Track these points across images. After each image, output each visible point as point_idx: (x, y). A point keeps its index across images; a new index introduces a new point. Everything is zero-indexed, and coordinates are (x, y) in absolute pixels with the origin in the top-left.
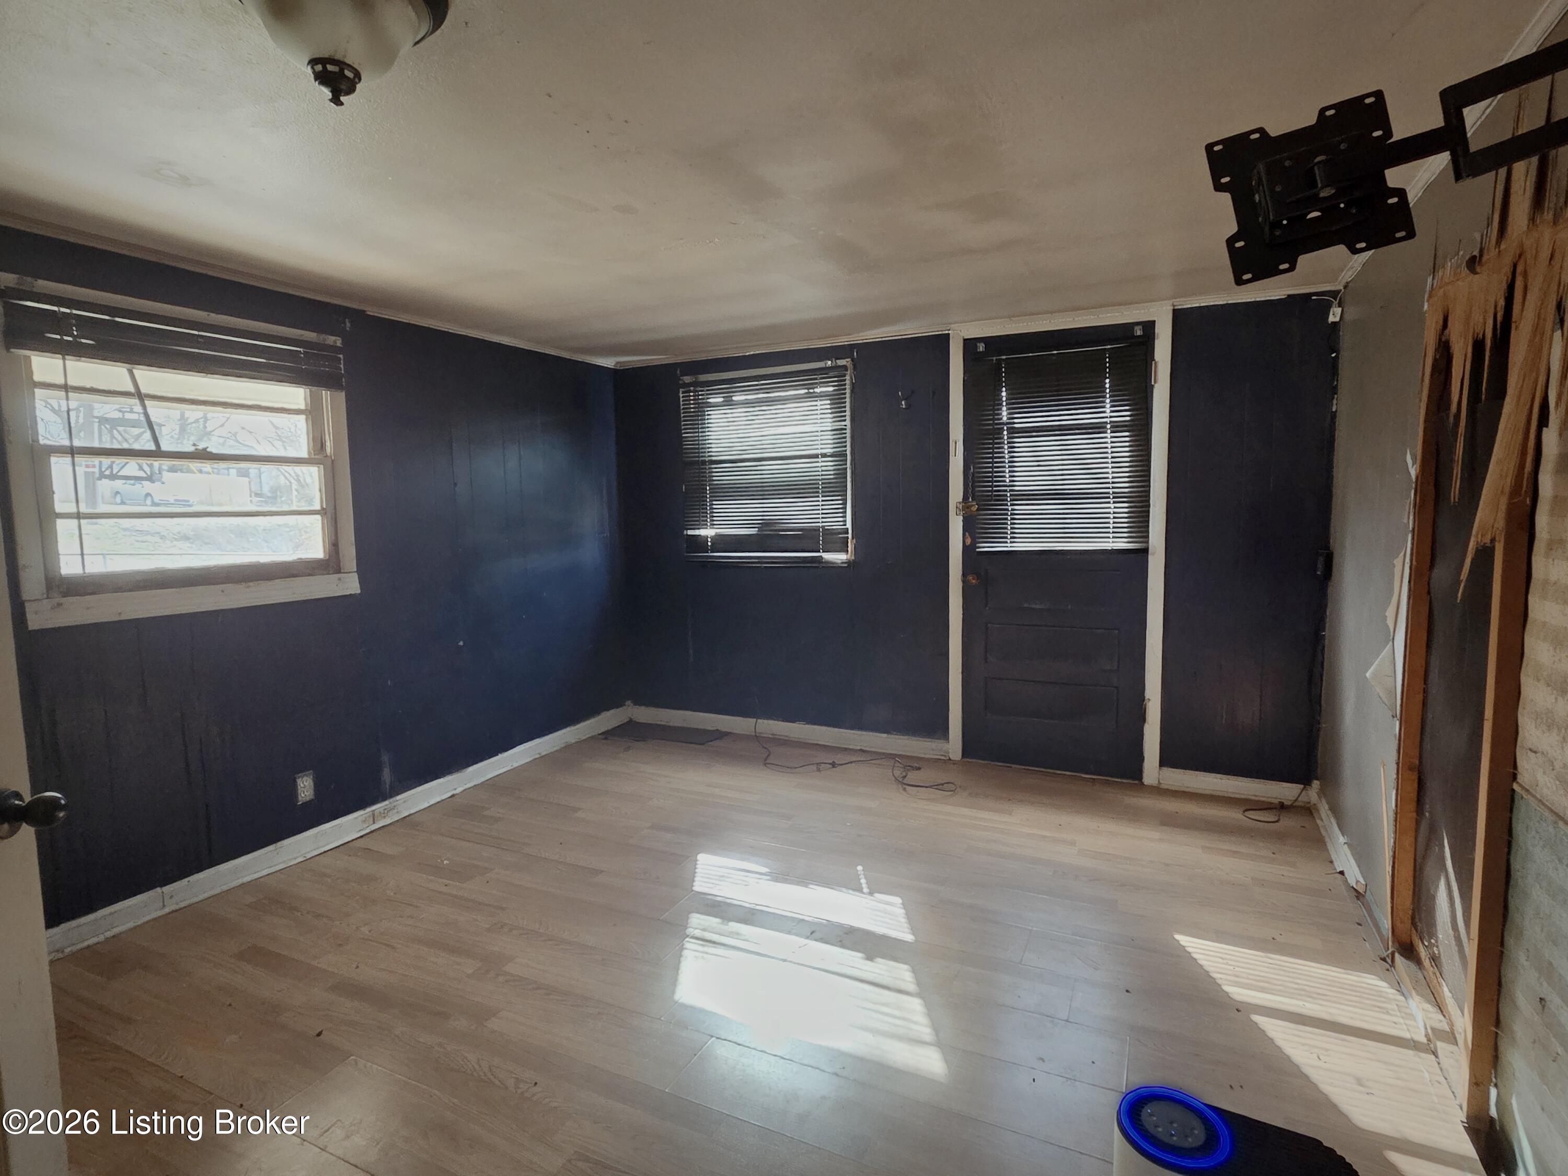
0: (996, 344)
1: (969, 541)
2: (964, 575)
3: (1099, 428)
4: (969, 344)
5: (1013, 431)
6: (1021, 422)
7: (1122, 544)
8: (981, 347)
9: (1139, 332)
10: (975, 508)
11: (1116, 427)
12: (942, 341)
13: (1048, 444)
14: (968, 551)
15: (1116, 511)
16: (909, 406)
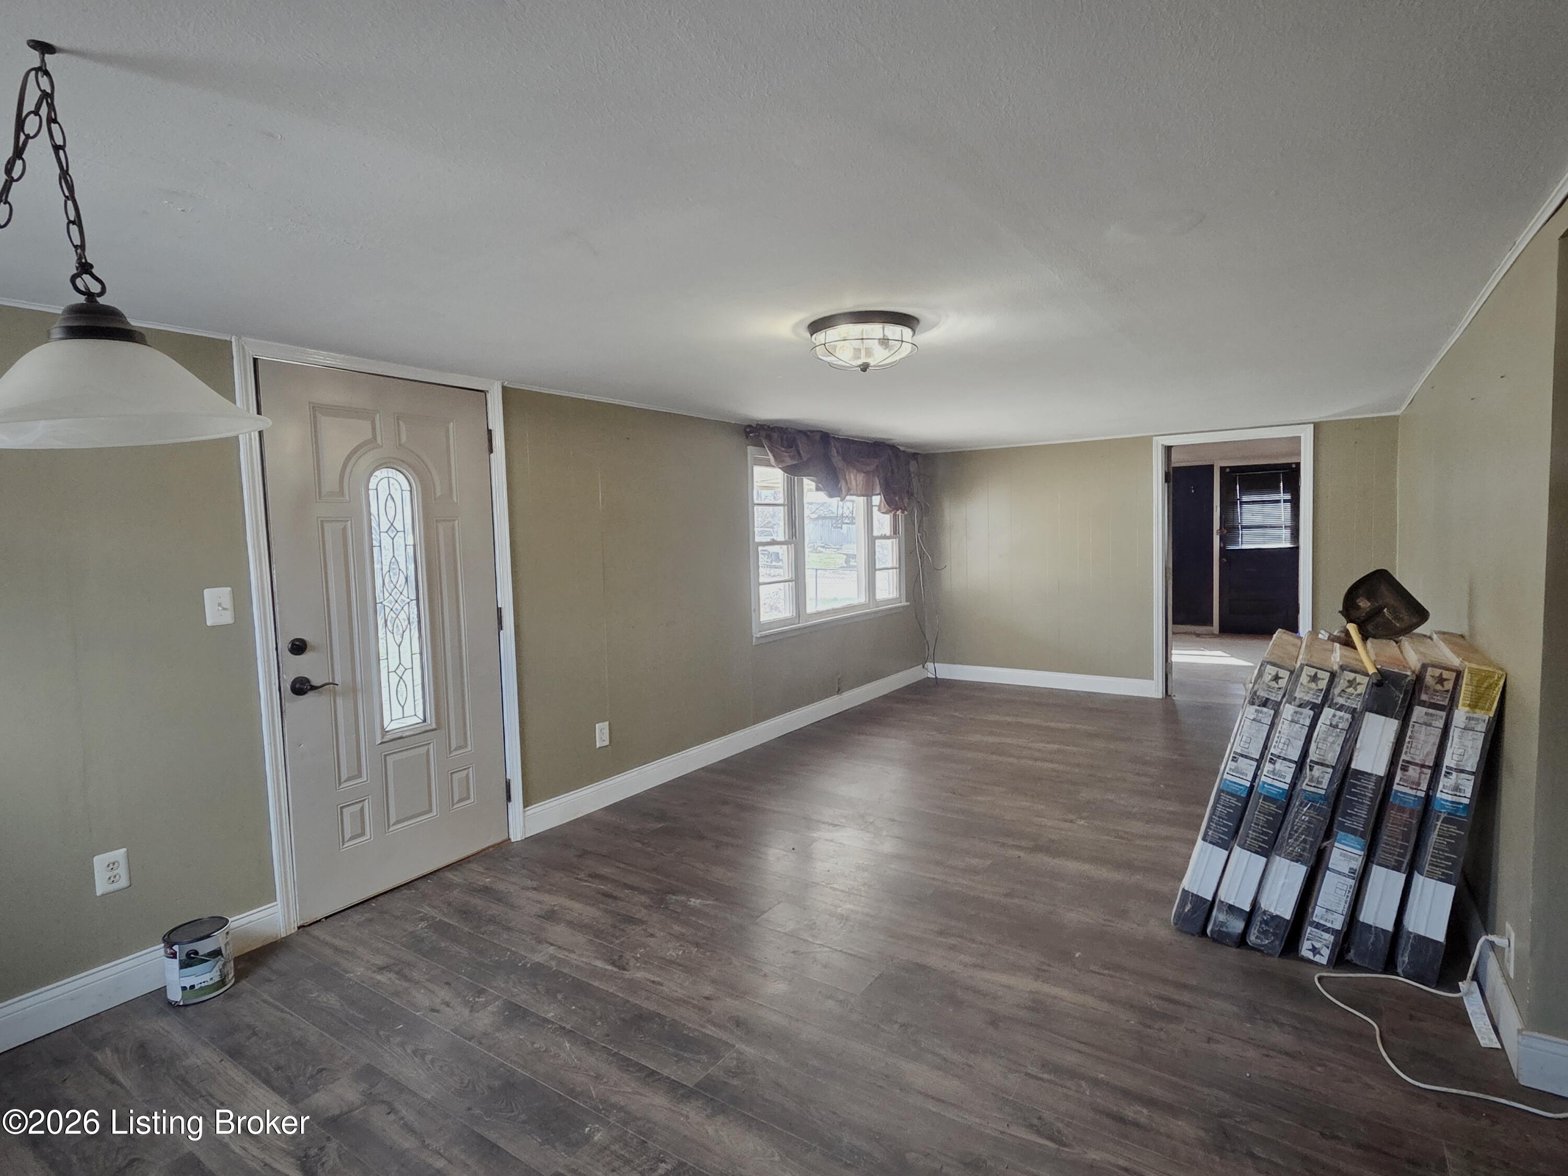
0: (1234, 469)
1: (1222, 545)
2: (1220, 559)
3: (1278, 501)
4: (1222, 469)
5: (1242, 503)
6: (1245, 499)
7: (1289, 545)
8: (1228, 470)
9: (1294, 466)
10: (1226, 531)
11: (1285, 501)
12: (1210, 468)
13: (1256, 507)
14: (1222, 550)
15: (1286, 533)
16: (1195, 492)
